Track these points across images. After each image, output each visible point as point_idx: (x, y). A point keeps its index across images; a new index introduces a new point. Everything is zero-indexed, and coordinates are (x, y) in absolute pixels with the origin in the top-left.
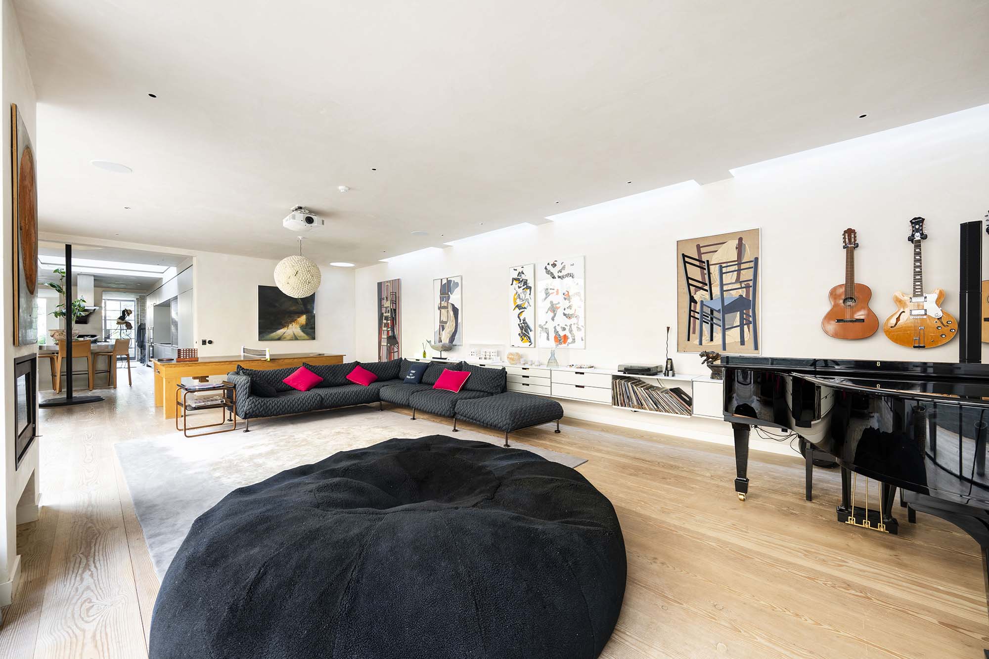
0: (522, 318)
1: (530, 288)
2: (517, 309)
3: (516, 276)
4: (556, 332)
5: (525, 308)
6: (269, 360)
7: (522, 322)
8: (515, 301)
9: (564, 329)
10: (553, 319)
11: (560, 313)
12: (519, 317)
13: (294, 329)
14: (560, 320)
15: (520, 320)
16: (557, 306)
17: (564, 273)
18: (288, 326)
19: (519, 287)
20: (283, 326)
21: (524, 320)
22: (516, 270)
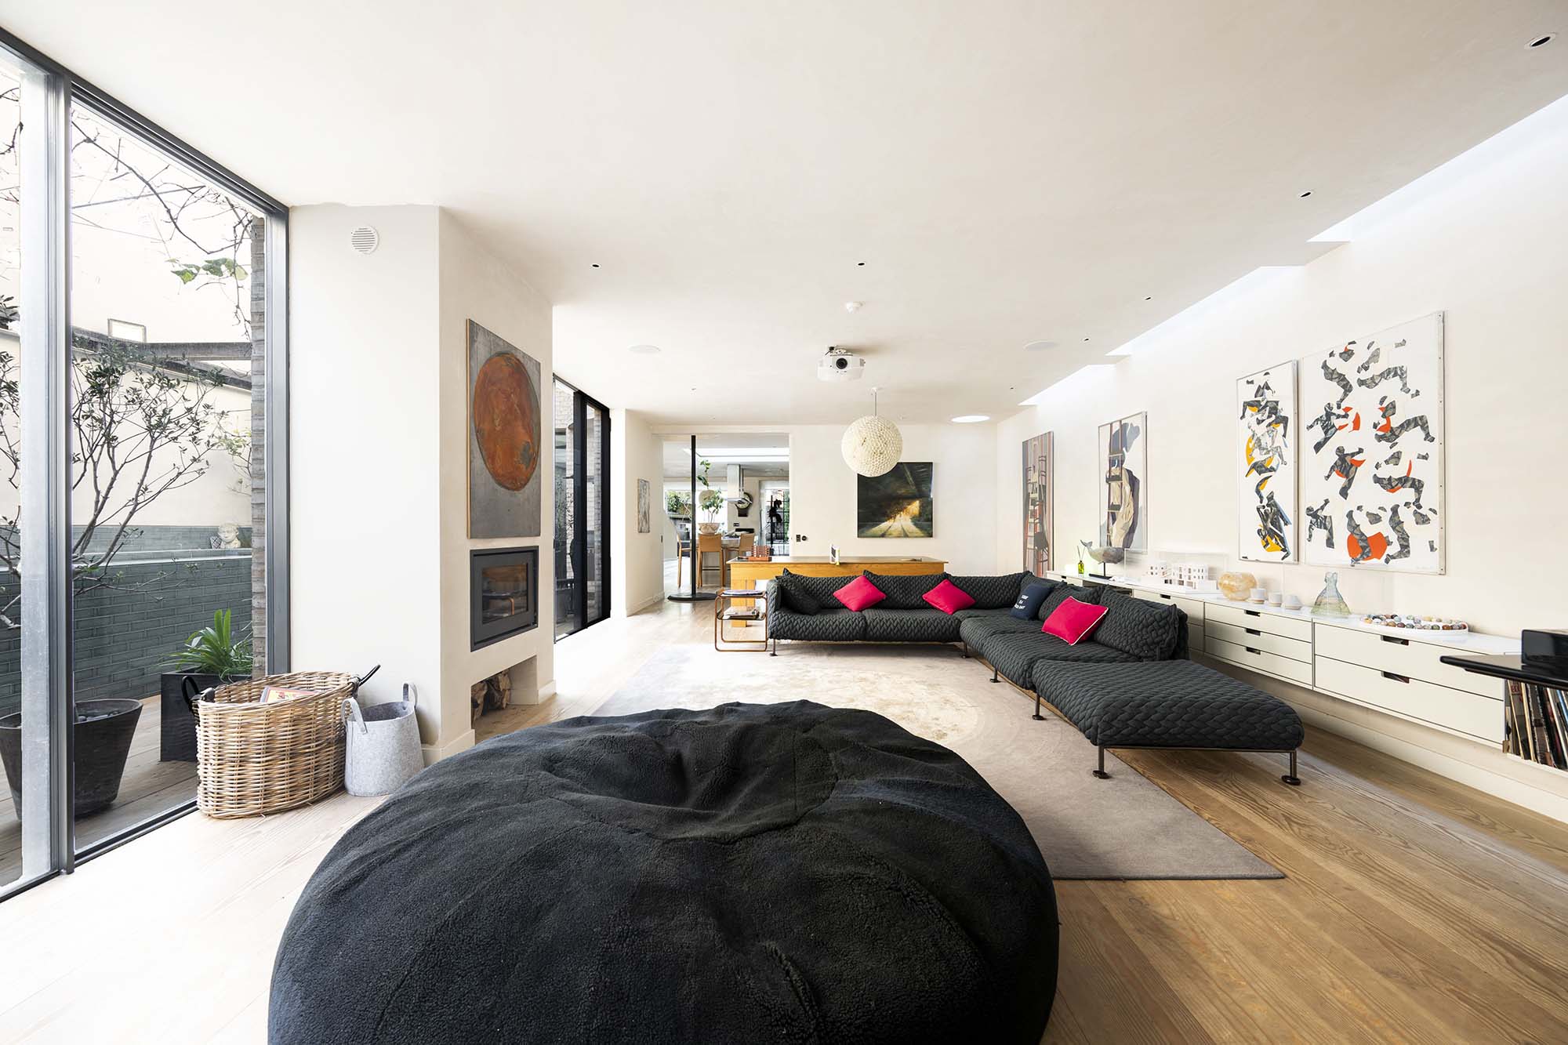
0: (1265, 493)
1: (1285, 420)
2: (1254, 472)
3: (1251, 398)
4: (1353, 527)
5: (1272, 470)
6: (838, 564)
7: (1265, 501)
8: (1250, 456)
9: (1375, 519)
10: (1344, 492)
11: (1363, 475)
12: (1258, 492)
13: (903, 521)
14: (1367, 494)
15: (1261, 497)
16: (1357, 458)
17: (1375, 369)
18: (895, 518)
19: (1259, 422)
20: (889, 518)
21: (1270, 498)
22: (1252, 382)
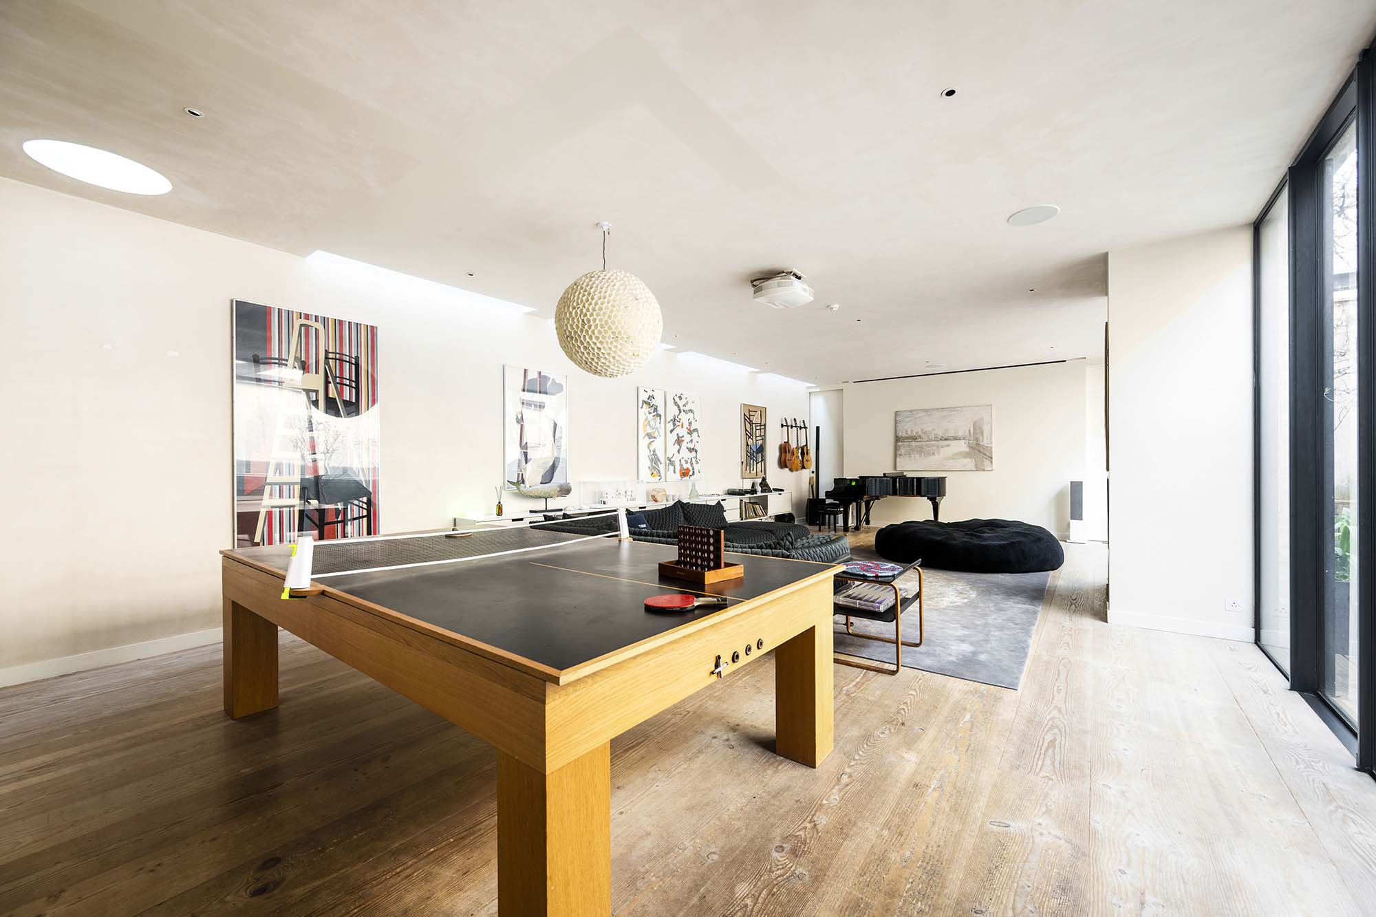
0: (652, 449)
1: (660, 416)
2: (647, 437)
3: (646, 400)
4: (681, 465)
5: (655, 438)
7: (652, 453)
8: (645, 430)
9: (687, 462)
10: (678, 452)
11: (684, 445)
12: (649, 448)
14: (685, 454)
15: (650, 451)
16: (683, 439)
17: (687, 408)
19: (650, 413)
21: (654, 451)
22: (646, 391)
